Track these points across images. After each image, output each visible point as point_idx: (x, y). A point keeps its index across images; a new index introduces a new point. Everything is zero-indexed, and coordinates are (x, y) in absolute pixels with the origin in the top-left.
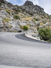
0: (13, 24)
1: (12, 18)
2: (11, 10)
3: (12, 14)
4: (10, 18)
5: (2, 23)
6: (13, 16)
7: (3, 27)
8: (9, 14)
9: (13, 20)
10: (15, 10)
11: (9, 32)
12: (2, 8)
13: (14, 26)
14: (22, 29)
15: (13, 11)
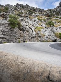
0: (45, 33)
1: (44, 25)
2: (42, 16)
3: (45, 21)
4: (42, 25)
5: (35, 33)
6: (45, 23)
7: (35, 37)
8: (41, 21)
9: (45, 28)
10: (47, 16)
11: (41, 41)
12: (34, 16)
13: (47, 34)
14: (58, 37)
15: (44, 17)
